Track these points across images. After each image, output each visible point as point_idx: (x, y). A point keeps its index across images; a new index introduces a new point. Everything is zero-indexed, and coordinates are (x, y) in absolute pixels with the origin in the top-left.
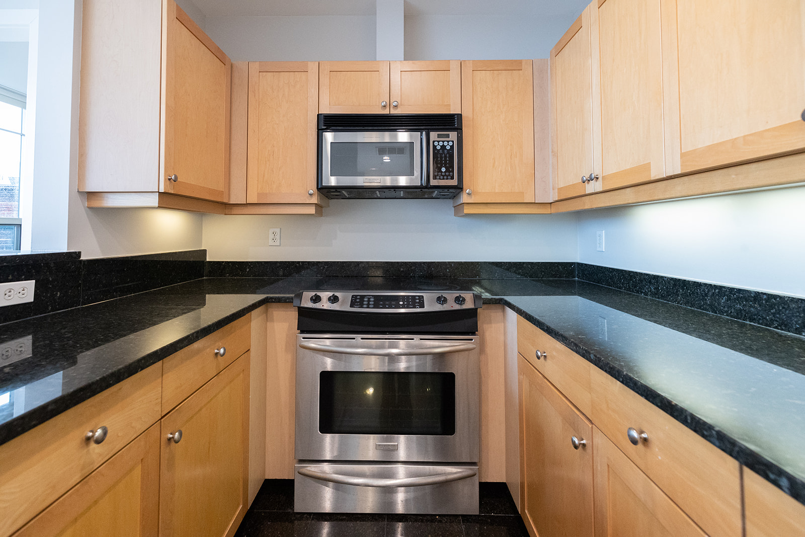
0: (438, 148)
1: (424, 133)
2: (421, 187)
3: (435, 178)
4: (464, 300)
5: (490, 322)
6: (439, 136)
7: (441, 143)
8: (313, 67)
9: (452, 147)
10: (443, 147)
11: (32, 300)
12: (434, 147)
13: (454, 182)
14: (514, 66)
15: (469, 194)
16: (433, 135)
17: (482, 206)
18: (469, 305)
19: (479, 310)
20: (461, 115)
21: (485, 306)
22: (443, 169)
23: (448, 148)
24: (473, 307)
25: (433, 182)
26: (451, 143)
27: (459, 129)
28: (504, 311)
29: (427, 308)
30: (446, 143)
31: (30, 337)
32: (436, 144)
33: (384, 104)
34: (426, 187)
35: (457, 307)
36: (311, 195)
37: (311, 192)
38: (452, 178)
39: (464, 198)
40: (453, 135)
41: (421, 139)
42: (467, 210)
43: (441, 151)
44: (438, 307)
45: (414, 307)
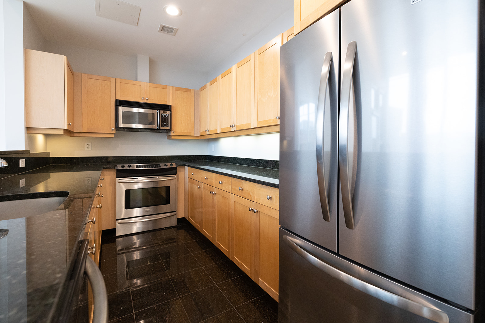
0: (163, 116)
1: (158, 110)
2: (157, 129)
3: (162, 126)
4: (173, 165)
5: (180, 172)
6: (164, 112)
7: (164, 115)
8: (113, 80)
9: (168, 116)
10: (165, 116)
11: (24, 166)
12: (162, 116)
13: (169, 128)
14: (189, 90)
15: (173, 132)
16: (162, 112)
17: (178, 136)
18: (174, 166)
19: (177, 168)
20: (171, 105)
21: (179, 167)
22: (165, 124)
23: (167, 116)
24: (175, 166)
25: (161, 128)
26: (168, 115)
27: (170, 110)
28: (184, 167)
29: (161, 167)
30: (166, 115)
31: (24, 179)
32: (162, 115)
33: (143, 98)
34: (159, 129)
35: (171, 167)
36: (113, 130)
37: (113, 129)
38: (168, 127)
39: (172, 134)
40: (168, 112)
41: (157, 112)
42: (172, 138)
43: (164, 117)
44: (165, 167)
45: (158, 167)
